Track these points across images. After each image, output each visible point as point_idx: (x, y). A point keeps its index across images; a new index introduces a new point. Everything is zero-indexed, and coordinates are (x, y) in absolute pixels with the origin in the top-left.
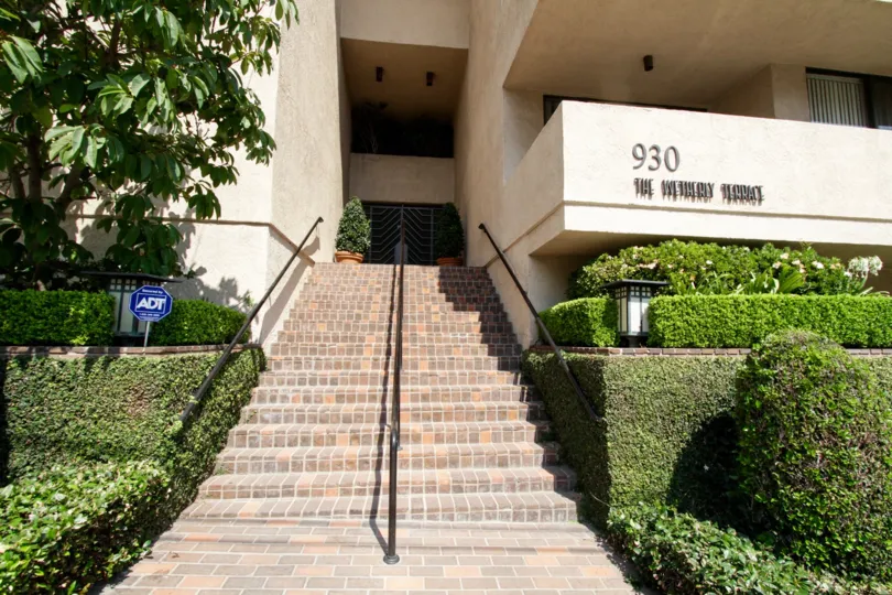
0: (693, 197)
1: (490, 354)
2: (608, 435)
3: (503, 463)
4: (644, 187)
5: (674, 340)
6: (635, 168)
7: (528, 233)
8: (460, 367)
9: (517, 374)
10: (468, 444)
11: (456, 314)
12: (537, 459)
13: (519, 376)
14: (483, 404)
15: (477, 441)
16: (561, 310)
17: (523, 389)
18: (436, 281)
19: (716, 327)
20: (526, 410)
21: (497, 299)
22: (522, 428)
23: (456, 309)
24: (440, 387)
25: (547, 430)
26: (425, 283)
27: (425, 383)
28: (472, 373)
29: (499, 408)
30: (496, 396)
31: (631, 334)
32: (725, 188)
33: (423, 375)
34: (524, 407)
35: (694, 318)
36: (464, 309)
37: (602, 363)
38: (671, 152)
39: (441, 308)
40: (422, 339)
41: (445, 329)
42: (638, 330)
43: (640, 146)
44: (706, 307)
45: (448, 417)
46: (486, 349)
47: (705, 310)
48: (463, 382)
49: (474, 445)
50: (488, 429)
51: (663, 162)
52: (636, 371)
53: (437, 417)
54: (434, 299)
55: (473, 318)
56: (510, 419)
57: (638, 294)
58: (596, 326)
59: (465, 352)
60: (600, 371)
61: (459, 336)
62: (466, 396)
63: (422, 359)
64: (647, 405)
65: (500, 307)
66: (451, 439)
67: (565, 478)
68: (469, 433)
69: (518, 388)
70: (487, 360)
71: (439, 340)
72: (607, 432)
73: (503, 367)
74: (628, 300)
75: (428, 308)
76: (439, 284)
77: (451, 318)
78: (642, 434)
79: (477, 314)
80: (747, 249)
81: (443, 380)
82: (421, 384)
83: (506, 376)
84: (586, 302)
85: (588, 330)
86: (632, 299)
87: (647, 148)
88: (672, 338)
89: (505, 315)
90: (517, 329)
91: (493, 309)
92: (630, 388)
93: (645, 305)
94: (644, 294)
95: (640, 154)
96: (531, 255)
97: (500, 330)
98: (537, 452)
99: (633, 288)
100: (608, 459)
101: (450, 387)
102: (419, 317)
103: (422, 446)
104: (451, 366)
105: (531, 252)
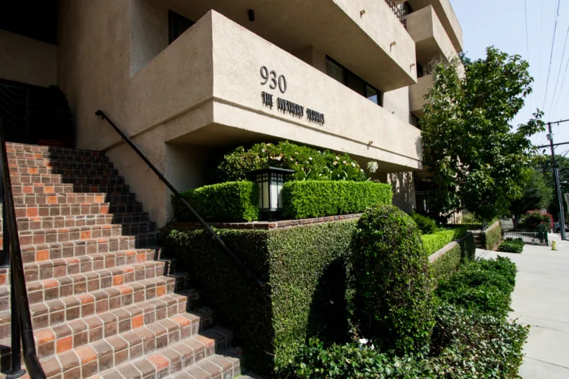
0: (294, 113)
1: (124, 233)
2: (272, 296)
3: (162, 343)
4: (267, 99)
5: (302, 213)
6: (262, 84)
7: (165, 123)
8: (92, 250)
9: (157, 250)
10: (119, 335)
11: (77, 195)
12: (194, 329)
13: (160, 252)
14: (127, 286)
15: (128, 328)
16: (207, 191)
17: (167, 263)
18: (46, 161)
19: (324, 202)
20: (174, 283)
21: (121, 180)
22: (175, 302)
23: (76, 190)
24: (69, 276)
25: (197, 297)
26: (31, 162)
27: (49, 275)
28: (109, 256)
29: (147, 287)
30: (140, 275)
31: (272, 210)
32: (308, 111)
33: (43, 267)
34: (170, 280)
35: (312, 197)
36: (87, 191)
37: (265, 236)
38: (282, 78)
39: (57, 190)
40: (37, 225)
41: (66, 211)
42: (276, 207)
43: (265, 68)
44: (319, 189)
45: (88, 309)
46: (120, 229)
47: (318, 191)
48: (99, 266)
49: (125, 333)
50: (141, 312)
51: (278, 85)
52: (289, 240)
53: (73, 314)
54: (45, 180)
55: (99, 199)
56: (159, 295)
57: (275, 179)
58: (246, 205)
59: (96, 234)
60: (265, 244)
61: (85, 218)
62: (106, 282)
63: (40, 248)
64: (296, 265)
65: (126, 189)
66: (96, 335)
67: (224, 339)
68: (118, 322)
69: (161, 264)
70: (123, 241)
71: (59, 224)
72: (272, 293)
73: (140, 245)
74: (269, 184)
75: (39, 190)
76: (50, 164)
77: (71, 200)
78: (293, 289)
79: (103, 196)
80: (319, 152)
81: (73, 269)
82: (42, 277)
83: (146, 253)
84: (237, 185)
85: (239, 208)
86: (272, 182)
87: (269, 71)
88: (301, 212)
89: (133, 196)
90: (148, 207)
91: (118, 190)
92: (286, 255)
93: (280, 187)
94: (279, 179)
95: (265, 74)
96: (167, 143)
97: (130, 210)
98: (194, 321)
99: (272, 174)
100: (271, 315)
101: (84, 275)
102: (27, 199)
103: (56, 356)
104: (81, 251)
105: (168, 139)
